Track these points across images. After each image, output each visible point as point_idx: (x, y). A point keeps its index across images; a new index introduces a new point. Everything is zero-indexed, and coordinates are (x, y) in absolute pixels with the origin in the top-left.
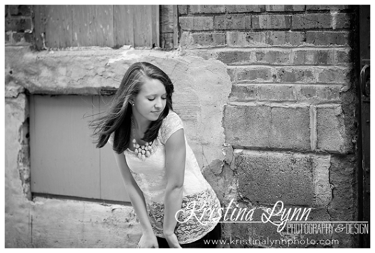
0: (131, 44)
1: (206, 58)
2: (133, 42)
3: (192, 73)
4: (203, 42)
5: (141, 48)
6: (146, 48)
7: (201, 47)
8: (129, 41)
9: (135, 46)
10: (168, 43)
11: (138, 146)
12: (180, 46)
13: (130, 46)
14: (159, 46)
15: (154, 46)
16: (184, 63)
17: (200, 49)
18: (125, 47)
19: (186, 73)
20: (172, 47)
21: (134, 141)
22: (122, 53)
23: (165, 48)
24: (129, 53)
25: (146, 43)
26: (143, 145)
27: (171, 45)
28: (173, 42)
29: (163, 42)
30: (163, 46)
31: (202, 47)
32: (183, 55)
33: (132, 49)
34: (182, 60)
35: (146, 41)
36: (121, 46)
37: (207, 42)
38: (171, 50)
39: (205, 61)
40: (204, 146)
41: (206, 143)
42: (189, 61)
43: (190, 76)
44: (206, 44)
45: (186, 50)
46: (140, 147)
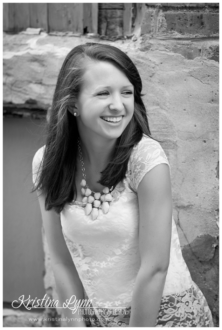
0: (42, 26)
1: (190, 56)
2: (45, 22)
3: (161, 82)
4: (184, 28)
5: (61, 33)
6: (71, 33)
7: (179, 36)
8: (37, 21)
9: (49, 30)
10: (112, 26)
11: (89, 192)
12: (138, 32)
13: (39, 30)
14: (96, 31)
15: (85, 31)
16: (148, 63)
17: (179, 39)
18: (30, 31)
19: (150, 81)
20: (120, 35)
21: (84, 183)
22: (28, 42)
23: (106, 34)
24: (41, 43)
25: (71, 25)
26: (97, 191)
27: (118, 30)
28: (122, 25)
29: (104, 25)
30: (103, 31)
31: (183, 36)
32: (146, 49)
33: (44, 35)
34: (142, 58)
35: (69, 22)
36: (23, 29)
37: (192, 28)
38: (120, 39)
39: (187, 61)
40: (181, 211)
41: (186, 204)
42: (157, 61)
43: (159, 87)
44: (190, 32)
45: (151, 42)
46: (93, 195)
